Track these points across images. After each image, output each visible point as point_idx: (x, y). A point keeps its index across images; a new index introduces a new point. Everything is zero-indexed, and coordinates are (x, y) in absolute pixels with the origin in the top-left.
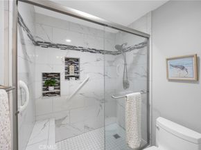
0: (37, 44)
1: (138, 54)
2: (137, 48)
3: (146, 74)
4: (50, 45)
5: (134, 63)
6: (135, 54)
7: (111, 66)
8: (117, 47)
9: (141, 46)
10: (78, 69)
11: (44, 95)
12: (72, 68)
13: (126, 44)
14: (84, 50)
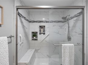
0: (30, 22)
1: (77, 20)
2: (76, 17)
3: (82, 33)
4: (34, 22)
5: (74, 26)
6: (74, 20)
7: (61, 28)
8: (63, 18)
9: (78, 15)
10: (45, 30)
11: (33, 40)
12: (42, 30)
13: (69, 16)
14: (47, 22)
